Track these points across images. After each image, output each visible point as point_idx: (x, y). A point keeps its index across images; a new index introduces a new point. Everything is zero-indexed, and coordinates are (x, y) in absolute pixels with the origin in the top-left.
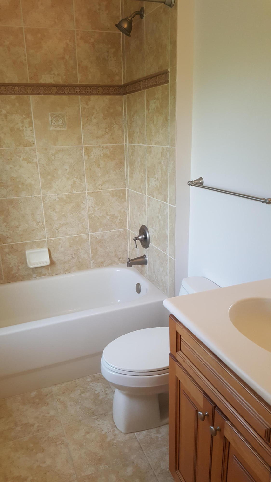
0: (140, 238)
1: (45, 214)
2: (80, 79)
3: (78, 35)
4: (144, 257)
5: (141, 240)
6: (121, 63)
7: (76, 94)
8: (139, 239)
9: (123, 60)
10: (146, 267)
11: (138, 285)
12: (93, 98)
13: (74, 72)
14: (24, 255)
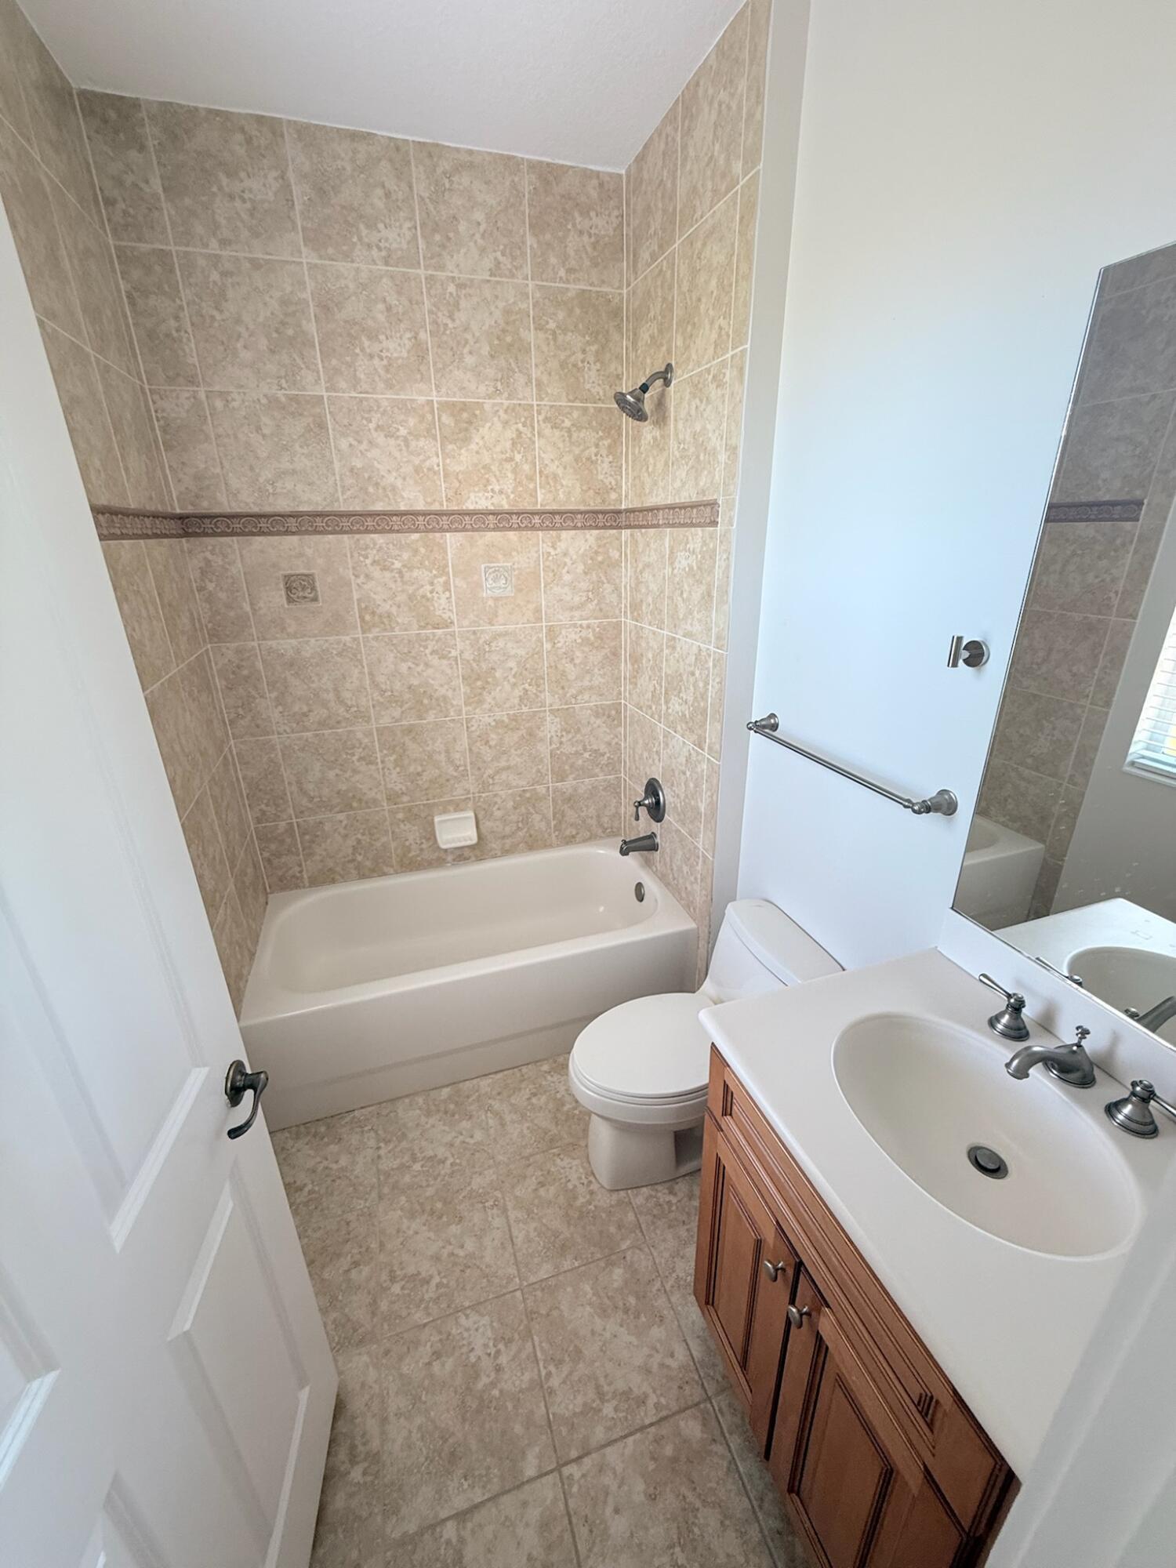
0: (647, 802)
1: (470, 750)
2: (543, 499)
3: (539, 413)
4: (652, 836)
5: (649, 807)
6: (621, 468)
7: (533, 528)
8: (644, 805)
9: (627, 462)
10: (657, 854)
11: (639, 886)
12: (565, 535)
13: (531, 486)
14: (432, 823)
